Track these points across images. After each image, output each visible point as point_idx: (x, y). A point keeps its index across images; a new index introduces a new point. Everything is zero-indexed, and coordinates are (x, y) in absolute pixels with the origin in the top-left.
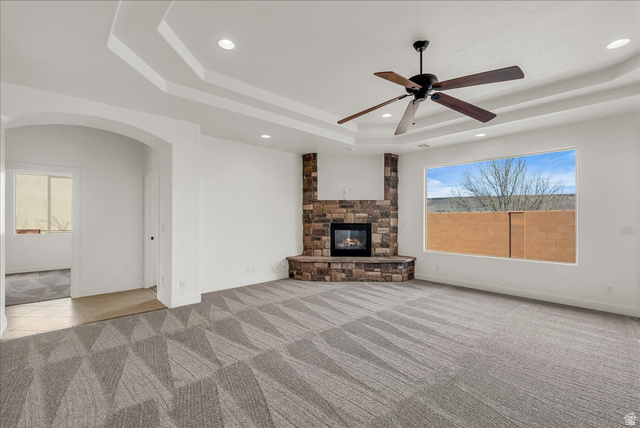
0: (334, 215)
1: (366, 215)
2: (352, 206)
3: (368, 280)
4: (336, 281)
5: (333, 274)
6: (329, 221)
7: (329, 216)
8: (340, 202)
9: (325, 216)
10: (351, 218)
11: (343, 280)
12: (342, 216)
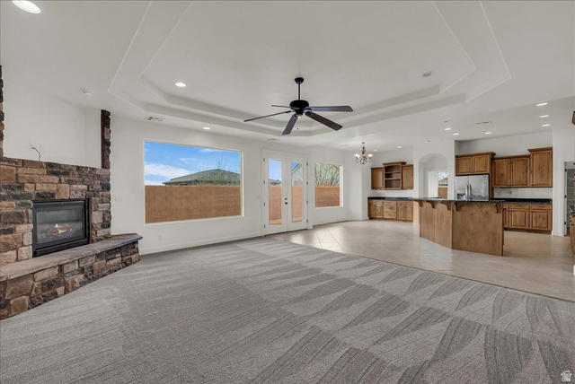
0: (39, 187)
1: (85, 187)
2: (66, 174)
3: (110, 272)
4: (74, 289)
5: (69, 279)
6: (29, 196)
7: (29, 188)
8: (50, 165)
9: (21, 187)
10: (66, 191)
11: (83, 284)
12: (53, 188)
